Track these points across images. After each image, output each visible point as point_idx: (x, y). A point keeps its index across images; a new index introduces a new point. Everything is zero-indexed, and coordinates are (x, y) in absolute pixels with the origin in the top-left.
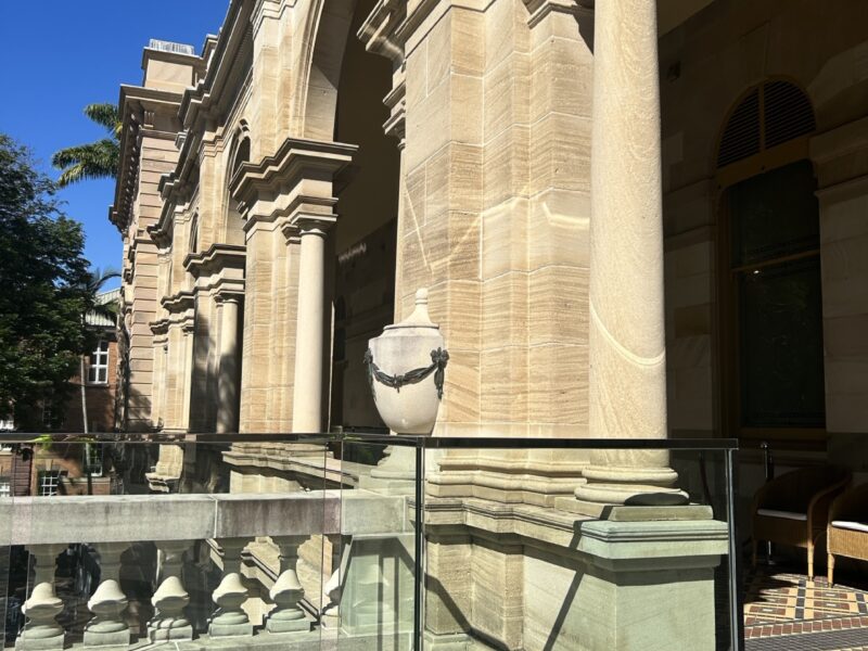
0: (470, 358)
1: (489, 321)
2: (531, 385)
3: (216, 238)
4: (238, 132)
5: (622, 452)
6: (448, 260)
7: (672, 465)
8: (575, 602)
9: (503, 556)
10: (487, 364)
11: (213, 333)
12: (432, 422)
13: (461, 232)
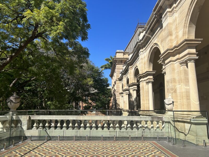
0: (177, 102)
1: (179, 98)
2: (184, 105)
3: (132, 82)
4: (136, 67)
5: (195, 112)
6: (173, 91)
7: (201, 113)
8: (191, 127)
9: (183, 123)
10: (179, 103)
11: (133, 95)
12: (173, 109)
13: (174, 88)
